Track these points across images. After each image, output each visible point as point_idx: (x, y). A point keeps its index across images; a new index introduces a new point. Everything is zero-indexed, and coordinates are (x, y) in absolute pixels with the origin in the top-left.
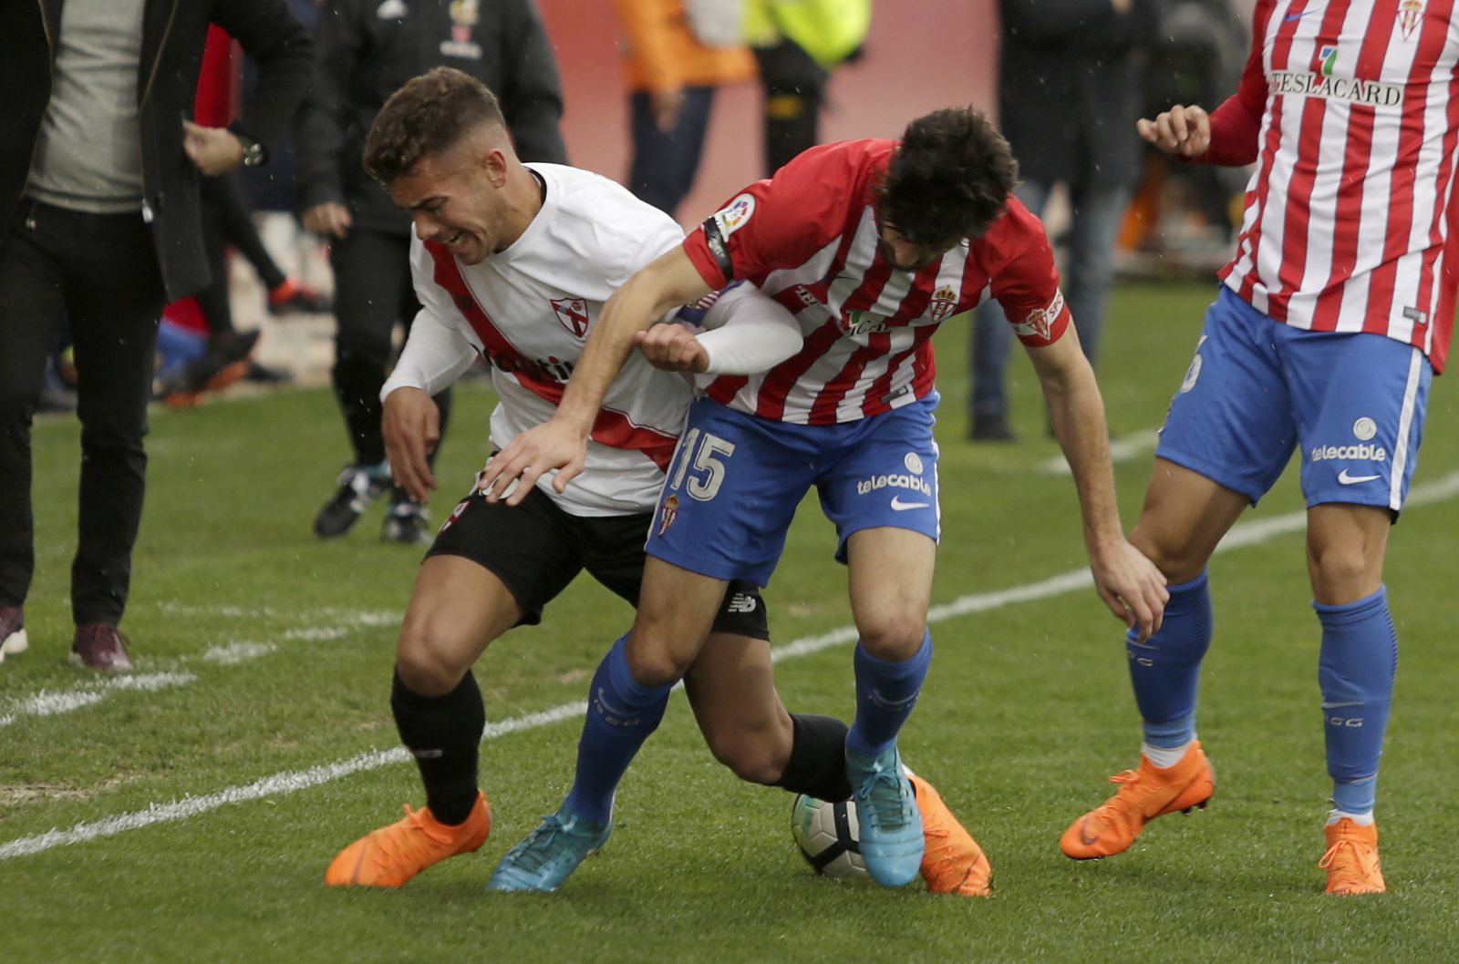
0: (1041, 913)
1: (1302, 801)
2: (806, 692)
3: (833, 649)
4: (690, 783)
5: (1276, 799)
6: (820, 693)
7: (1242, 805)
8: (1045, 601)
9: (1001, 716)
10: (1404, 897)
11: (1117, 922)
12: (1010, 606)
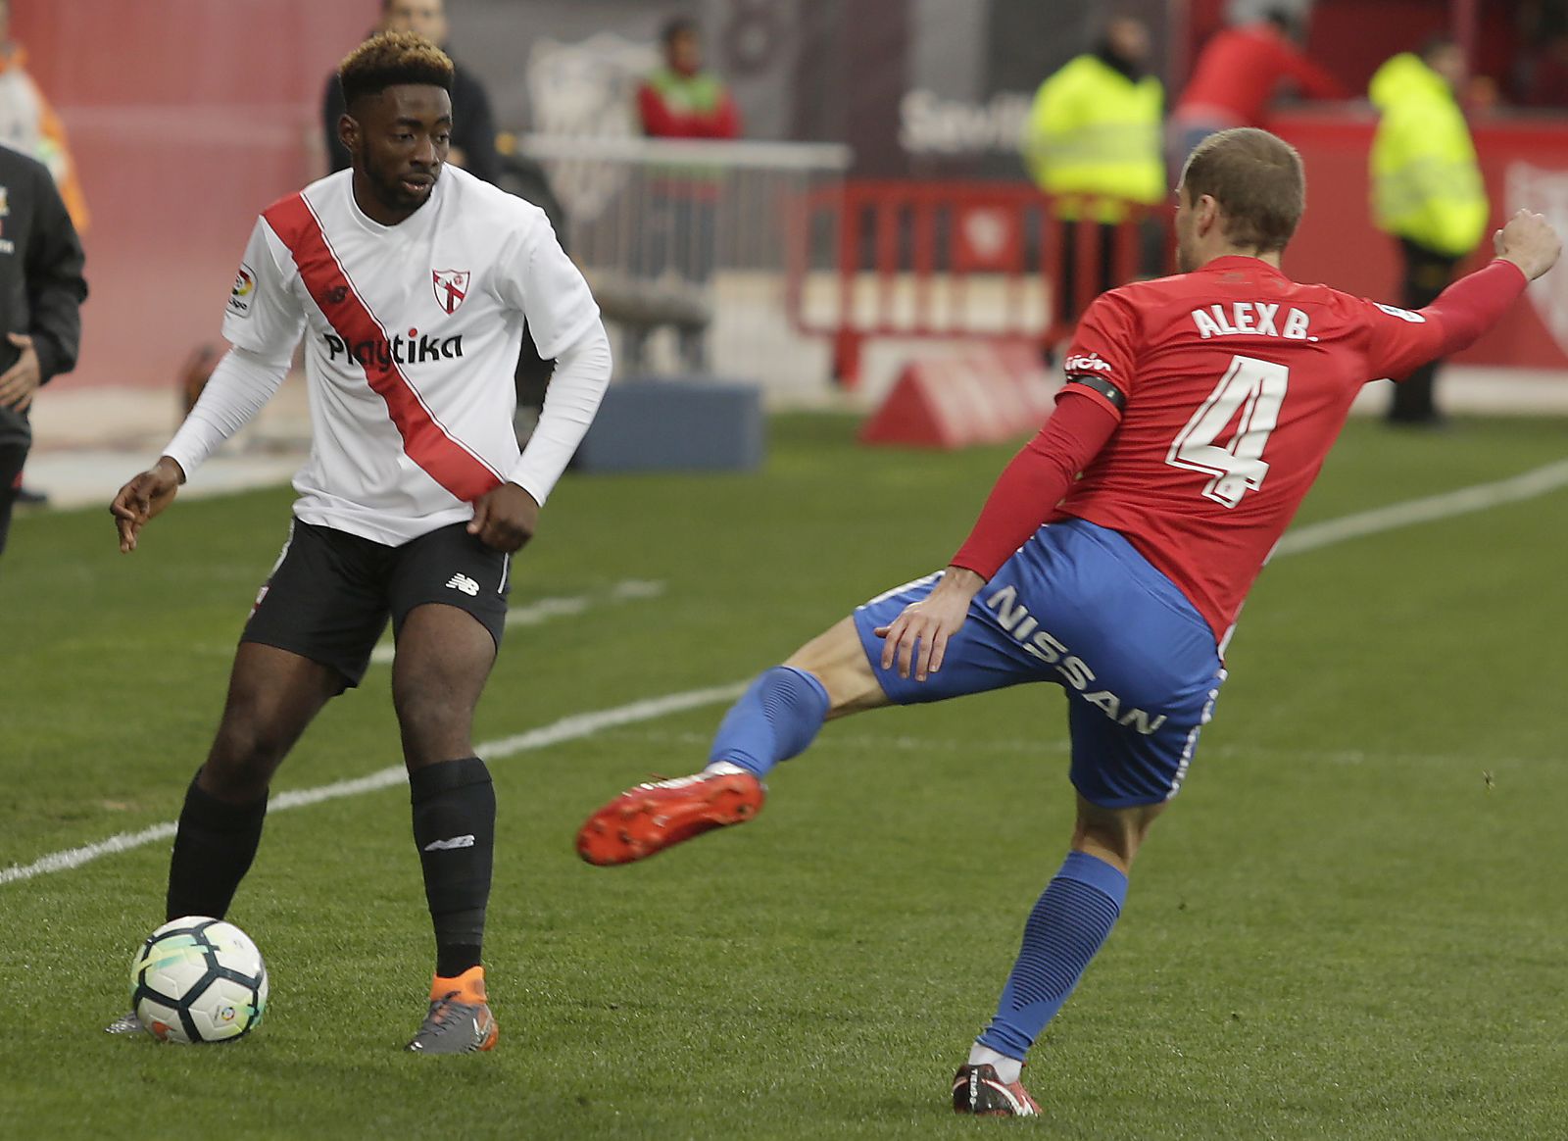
0: (374, 1122)
1: (641, 1007)
2: (124, 890)
3: (151, 845)
4: (8, 985)
5: (613, 1004)
6: (139, 892)
7: (579, 1011)
8: (369, 796)
9: (326, 917)
10: (749, 1106)
11: (454, 1133)
12: (332, 800)
